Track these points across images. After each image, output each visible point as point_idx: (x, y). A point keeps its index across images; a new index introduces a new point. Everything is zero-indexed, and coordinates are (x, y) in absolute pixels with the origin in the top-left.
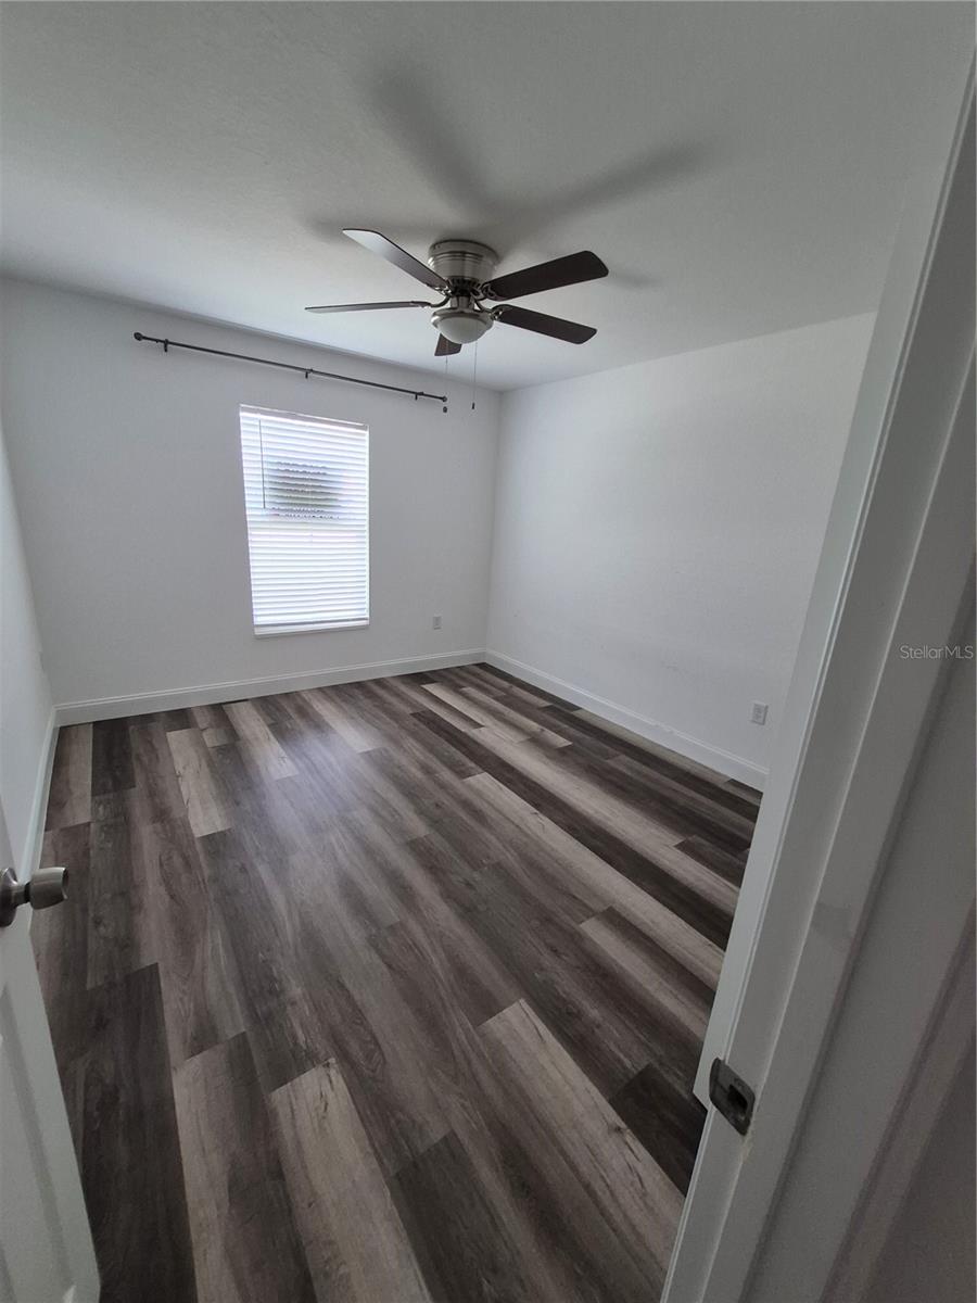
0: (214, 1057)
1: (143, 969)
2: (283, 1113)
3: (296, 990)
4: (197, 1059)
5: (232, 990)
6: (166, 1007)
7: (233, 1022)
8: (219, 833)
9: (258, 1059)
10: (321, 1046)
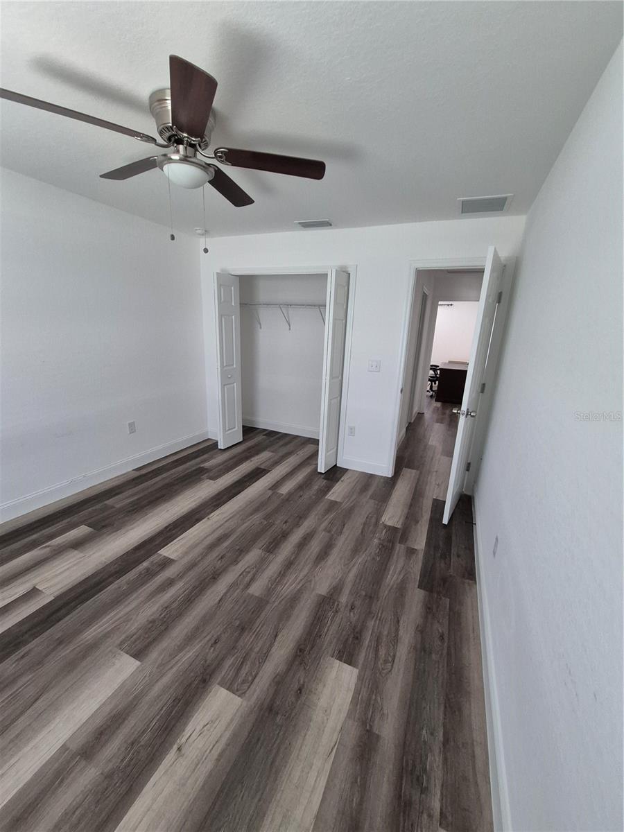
0: (410, 544)
1: (424, 589)
2: (400, 523)
3: (376, 541)
4: (416, 548)
5: (395, 557)
6: (420, 568)
7: (400, 548)
8: (341, 661)
9: (399, 535)
10: (381, 527)
